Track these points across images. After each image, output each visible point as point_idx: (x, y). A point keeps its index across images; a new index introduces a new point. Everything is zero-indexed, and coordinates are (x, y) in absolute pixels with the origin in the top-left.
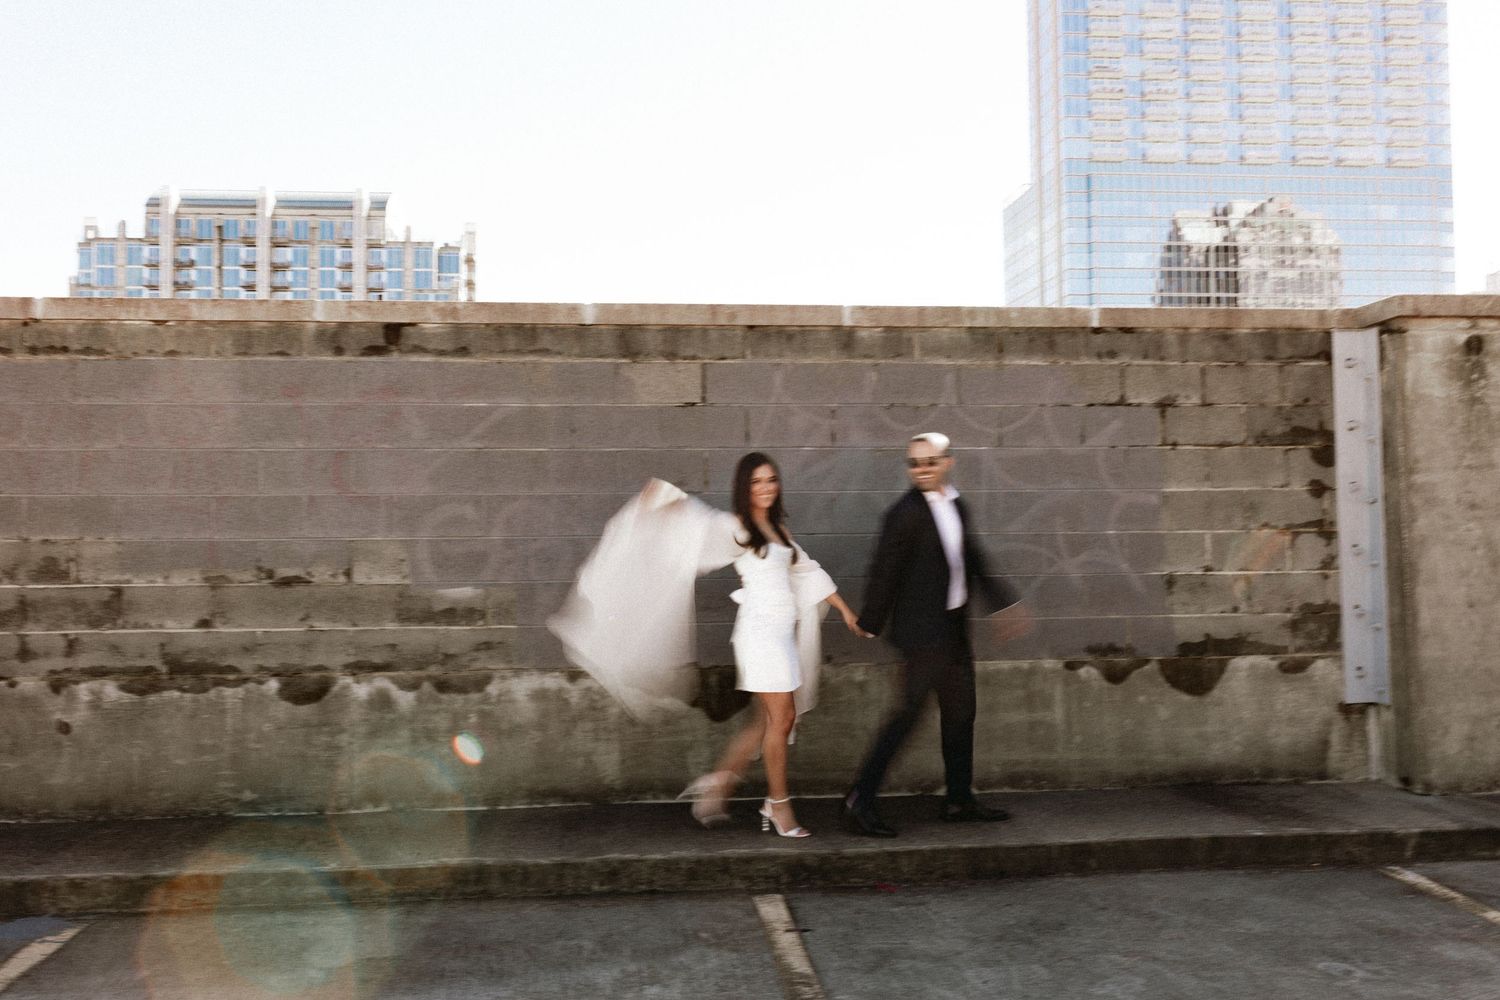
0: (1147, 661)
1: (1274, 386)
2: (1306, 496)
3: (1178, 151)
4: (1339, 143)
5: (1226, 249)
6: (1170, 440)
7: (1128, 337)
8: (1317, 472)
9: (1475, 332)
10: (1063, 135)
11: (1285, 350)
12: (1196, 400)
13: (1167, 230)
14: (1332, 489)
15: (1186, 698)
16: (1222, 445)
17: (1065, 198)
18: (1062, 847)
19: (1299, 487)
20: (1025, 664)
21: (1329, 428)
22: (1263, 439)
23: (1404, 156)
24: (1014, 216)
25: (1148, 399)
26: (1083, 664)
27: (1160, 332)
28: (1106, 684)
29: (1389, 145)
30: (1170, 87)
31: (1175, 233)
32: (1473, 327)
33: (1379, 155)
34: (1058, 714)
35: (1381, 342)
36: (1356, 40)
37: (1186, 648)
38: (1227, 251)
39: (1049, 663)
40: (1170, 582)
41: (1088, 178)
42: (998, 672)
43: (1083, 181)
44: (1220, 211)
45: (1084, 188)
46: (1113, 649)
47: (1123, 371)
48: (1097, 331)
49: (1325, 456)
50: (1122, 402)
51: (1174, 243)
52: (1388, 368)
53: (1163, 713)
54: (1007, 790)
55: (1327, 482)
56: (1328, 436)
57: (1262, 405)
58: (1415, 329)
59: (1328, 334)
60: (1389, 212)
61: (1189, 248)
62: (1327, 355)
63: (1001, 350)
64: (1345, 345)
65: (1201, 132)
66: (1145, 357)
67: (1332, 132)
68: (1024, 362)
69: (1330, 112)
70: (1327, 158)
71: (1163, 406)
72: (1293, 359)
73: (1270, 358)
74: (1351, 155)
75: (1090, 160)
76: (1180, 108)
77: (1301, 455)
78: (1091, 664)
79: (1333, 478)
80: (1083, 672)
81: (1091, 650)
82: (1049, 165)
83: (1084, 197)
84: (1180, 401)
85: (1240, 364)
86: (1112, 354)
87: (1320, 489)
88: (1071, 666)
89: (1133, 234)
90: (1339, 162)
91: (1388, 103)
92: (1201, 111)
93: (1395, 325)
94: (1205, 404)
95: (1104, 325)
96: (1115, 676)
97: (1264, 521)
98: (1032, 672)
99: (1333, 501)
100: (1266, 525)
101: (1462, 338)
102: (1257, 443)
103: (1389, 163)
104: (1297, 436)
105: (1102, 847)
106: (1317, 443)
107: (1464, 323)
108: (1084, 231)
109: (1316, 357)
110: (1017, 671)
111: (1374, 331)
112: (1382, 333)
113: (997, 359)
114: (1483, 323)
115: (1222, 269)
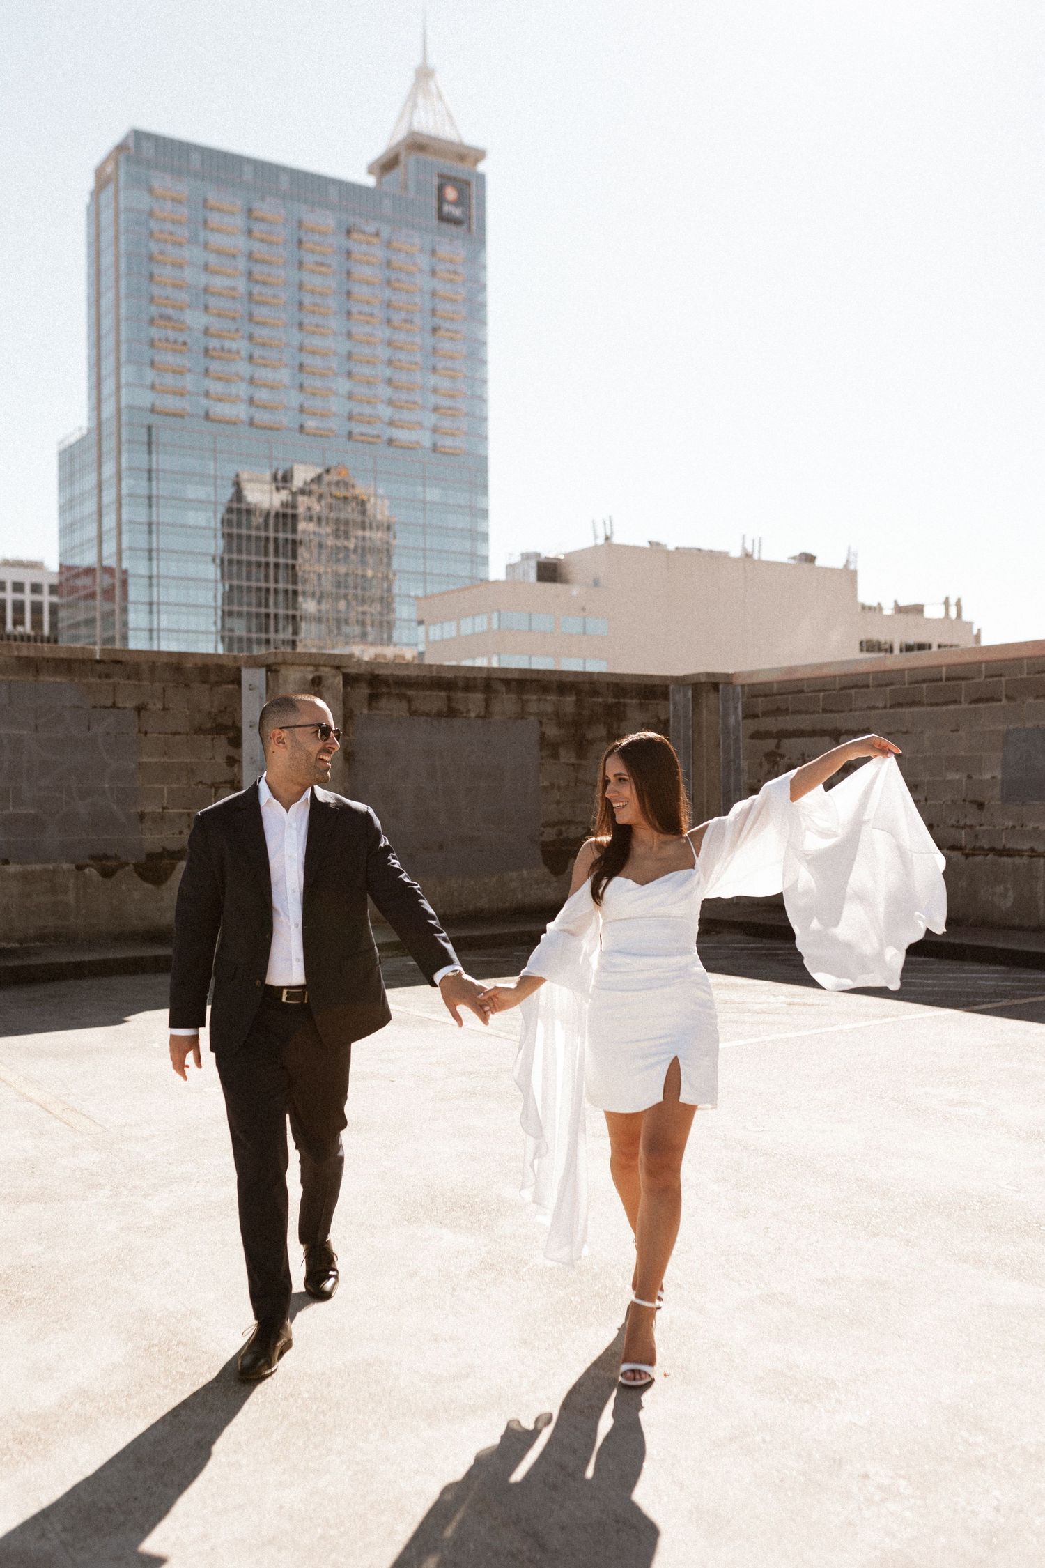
0: (127, 864)
1: (207, 699)
2: (225, 765)
3: (240, 411)
4: (391, 423)
5: (285, 515)
6: (143, 730)
7: (118, 666)
8: (232, 752)
9: (318, 674)
10: (123, 381)
11: (213, 678)
12: (160, 706)
13: (229, 492)
14: (240, 762)
15: (150, 886)
16: (174, 734)
17: (125, 447)
18: (69, 964)
19: (221, 760)
20: (51, 867)
21: (239, 725)
22: (199, 730)
23: (448, 442)
24: (70, 460)
25: (130, 704)
26: (87, 866)
27: (138, 664)
28: (100, 878)
29: (435, 430)
30: (234, 346)
31: (239, 495)
32: (316, 670)
33: (426, 439)
34: (71, 897)
35: (267, 676)
36: (408, 326)
37: (150, 856)
38: (287, 518)
39: (65, 866)
40: (142, 816)
41: (149, 428)
42: (33, 872)
43: (144, 430)
44: (280, 476)
45: (145, 438)
46: (106, 857)
47: (115, 686)
48: (98, 662)
49: (236, 742)
50: (114, 706)
51: (235, 505)
52: (270, 692)
53: (137, 895)
54: (38, 943)
55: (237, 757)
56: (238, 730)
57: (200, 711)
58: (284, 671)
59: (239, 670)
60: (433, 494)
61: (249, 512)
62: (238, 682)
63: (38, 671)
64: (247, 675)
65: (263, 395)
66: (128, 679)
67: (385, 412)
68: (52, 679)
69: (385, 392)
70: (378, 436)
71: (139, 709)
72: (218, 683)
73: (204, 682)
74: (402, 435)
75: (153, 410)
76: (243, 368)
77: (222, 741)
78: (92, 866)
79: (240, 755)
80: (87, 871)
81: (92, 857)
82: (108, 409)
83: (145, 448)
84: (150, 706)
85: (187, 686)
86: (108, 676)
87: (233, 761)
88: (80, 868)
89: (195, 492)
90: (390, 442)
91: (435, 391)
92: (263, 374)
93: (274, 668)
94: (164, 709)
95: (104, 658)
96: (107, 873)
97: (198, 780)
98: (54, 871)
99: (240, 768)
100: (201, 782)
101: (310, 677)
102: (196, 733)
103: (435, 448)
104: (219, 729)
105: (92, 963)
106: (231, 734)
107: (311, 668)
108: (144, 483)
109: (232, 682)
110: (46, 870)
111: (263, 671)
112: (267, 671)
113: (35, 676)
114: (322, 669)
115: (281, 535)
